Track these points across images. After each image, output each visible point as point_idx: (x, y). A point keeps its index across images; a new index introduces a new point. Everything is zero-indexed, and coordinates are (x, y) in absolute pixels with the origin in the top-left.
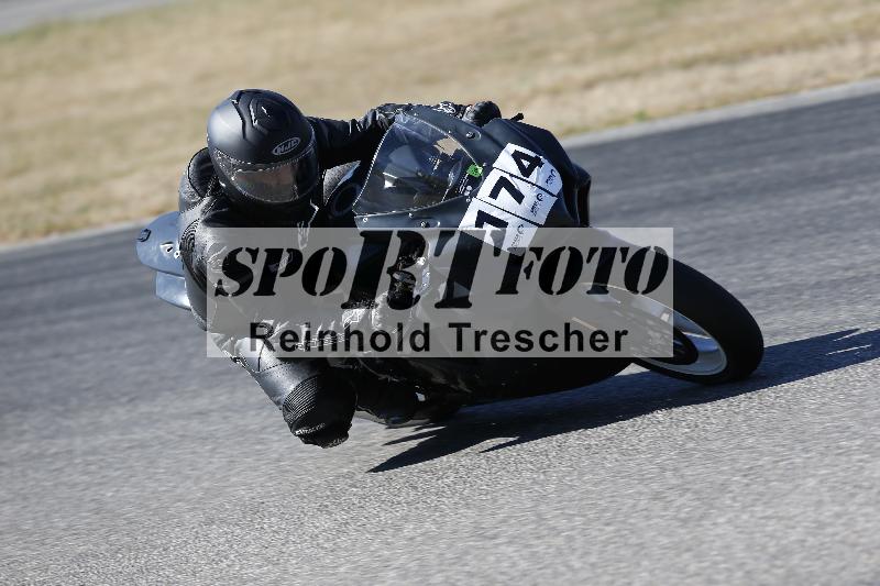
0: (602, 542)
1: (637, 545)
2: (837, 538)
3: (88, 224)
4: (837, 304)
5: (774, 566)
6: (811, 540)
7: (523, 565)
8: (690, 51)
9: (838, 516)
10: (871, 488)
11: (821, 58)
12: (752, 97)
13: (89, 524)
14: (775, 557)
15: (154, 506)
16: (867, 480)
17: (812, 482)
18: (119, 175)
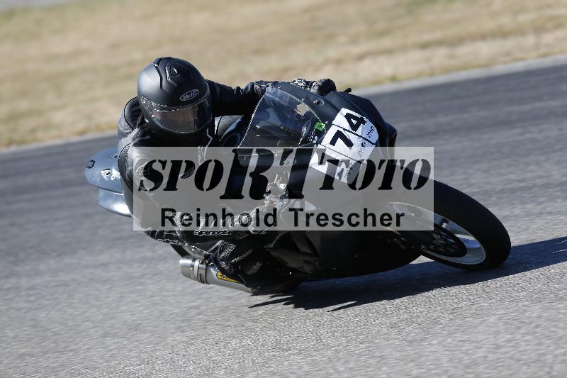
0: (357, 354)
1: (380, 357)
2: (507, 355)
3: (35, 140)
4: (513, 204)
5: (468, 373)
6: (491, 357)
7: (306, 368)
8: (426, 37)
9: (509, 341)
10: (530, 323)
11: (509, 44)
12: (464, 68)
13: (27, 334)
14: (467, 367)
15: (71, 324)
16: (528, 318)
17: (492, 319)
18: (56, 109)
